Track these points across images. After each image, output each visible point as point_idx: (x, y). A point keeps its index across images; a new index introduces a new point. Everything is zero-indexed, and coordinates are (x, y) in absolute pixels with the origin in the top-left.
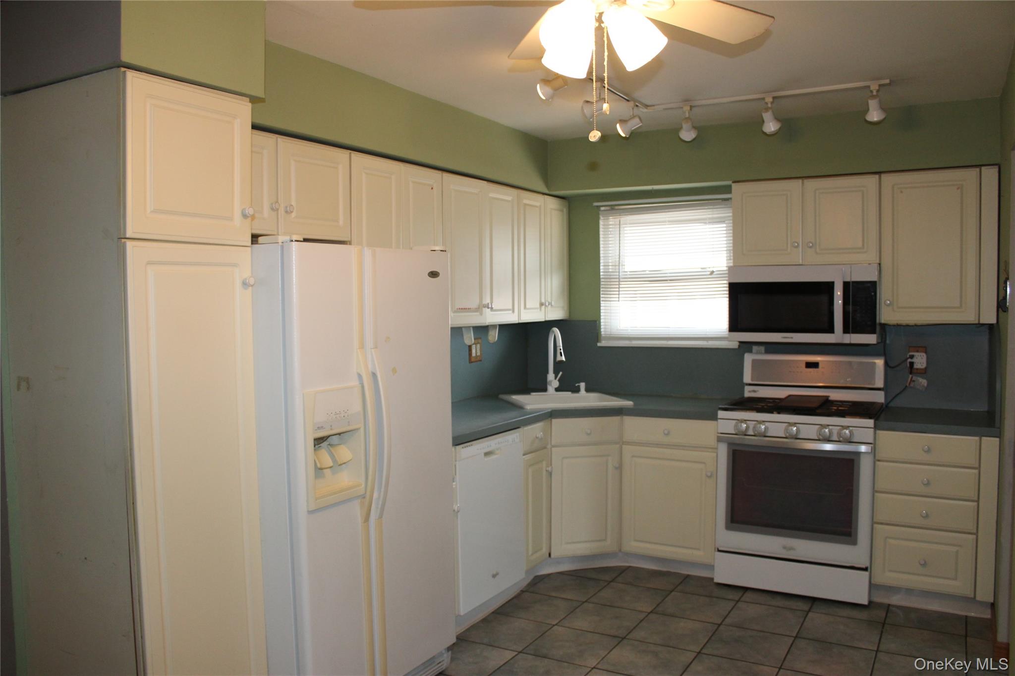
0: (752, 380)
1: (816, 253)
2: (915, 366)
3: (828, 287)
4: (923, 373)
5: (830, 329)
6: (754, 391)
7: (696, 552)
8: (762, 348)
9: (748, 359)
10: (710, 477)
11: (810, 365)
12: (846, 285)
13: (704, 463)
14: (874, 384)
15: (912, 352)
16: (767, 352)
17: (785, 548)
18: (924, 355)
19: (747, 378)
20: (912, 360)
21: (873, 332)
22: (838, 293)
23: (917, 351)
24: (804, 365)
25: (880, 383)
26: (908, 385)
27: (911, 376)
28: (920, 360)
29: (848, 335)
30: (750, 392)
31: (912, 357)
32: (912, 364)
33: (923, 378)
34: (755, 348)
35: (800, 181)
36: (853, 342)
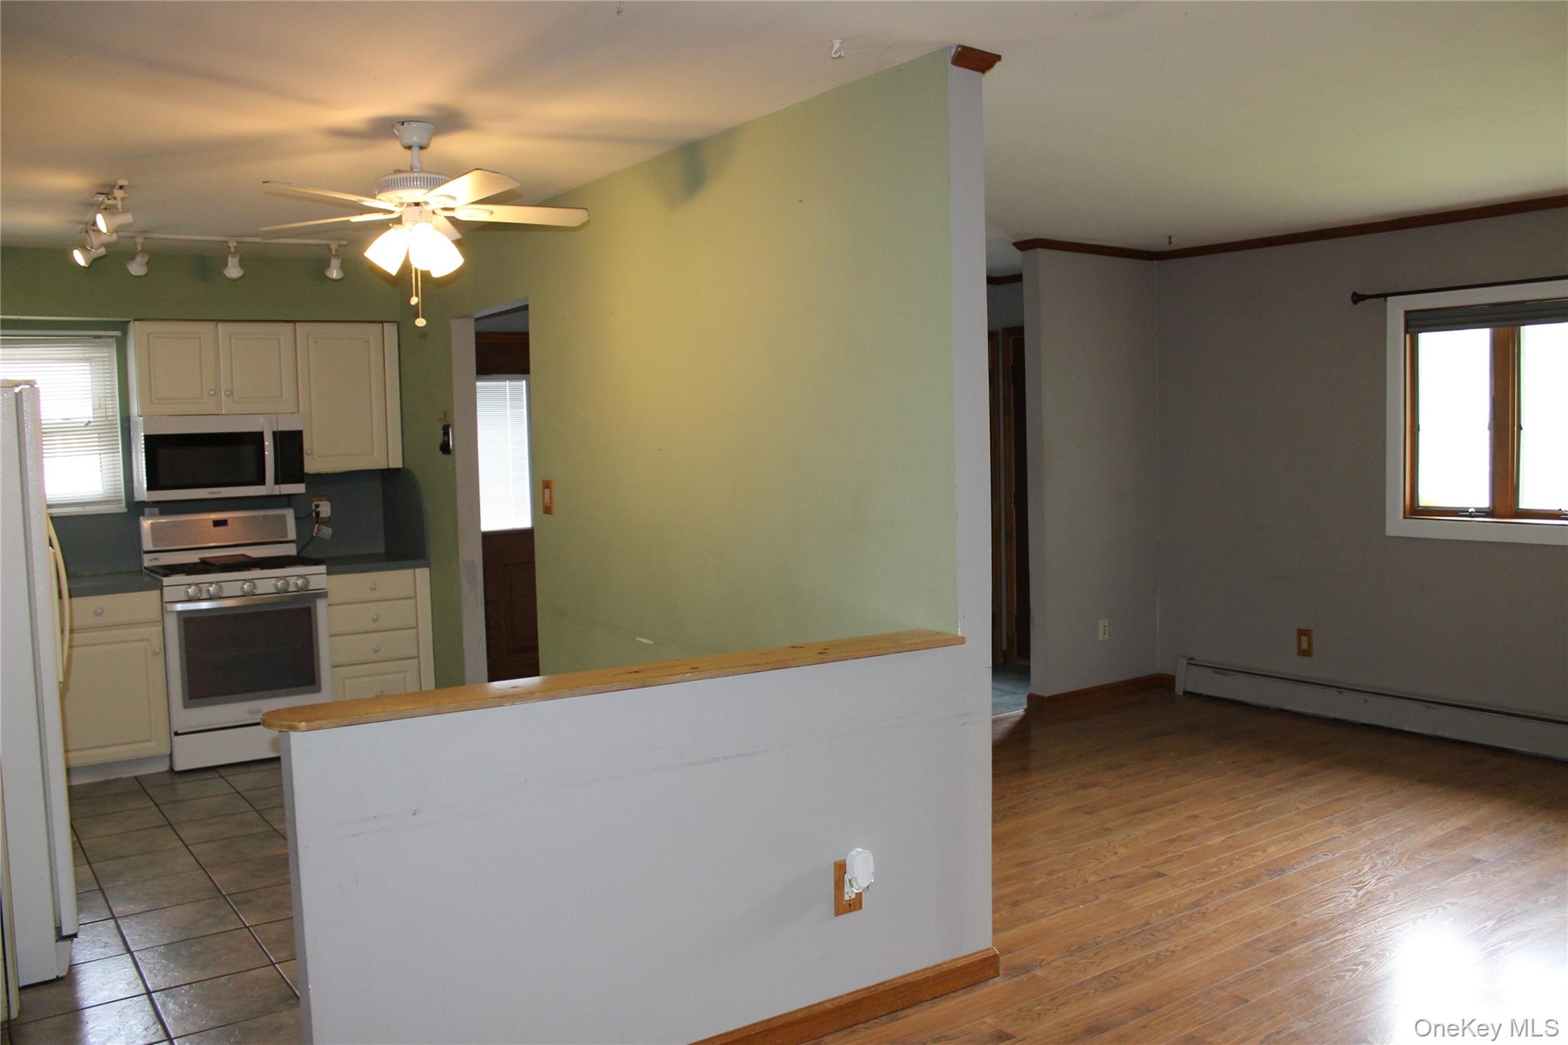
0: (154, 545)
1: (234, 402)
2: (321, 516)
3: (259, 437)
4: (326, 522)
5: (262, 481)
6: (156, 559)
7: (148, 745)
8: (156, 510)
9: (146, 524)
10: (157, 654)
11: (217, 523)
12: (275, 434)
13: (147, 640)
14: (287, 537)
15: (317, 501)
16: (163, 513)
17: (250, 712)
18: (328, 504)
19: (147, 544)
20: (318, 510)
21: (301, 482)
22: (268, 443)
23: (320, 500)
24: (212, 524)
25: (292, 534)
26: (314, 535)
27: (317, 526)
28: (325, 509)
29: (277, 486)
30: (151, 560)
31: (317, 506)
32: (318, 514)
33: (328, 527)
34: (147, 510)
35: (213, 324)
36: (283, 493)
